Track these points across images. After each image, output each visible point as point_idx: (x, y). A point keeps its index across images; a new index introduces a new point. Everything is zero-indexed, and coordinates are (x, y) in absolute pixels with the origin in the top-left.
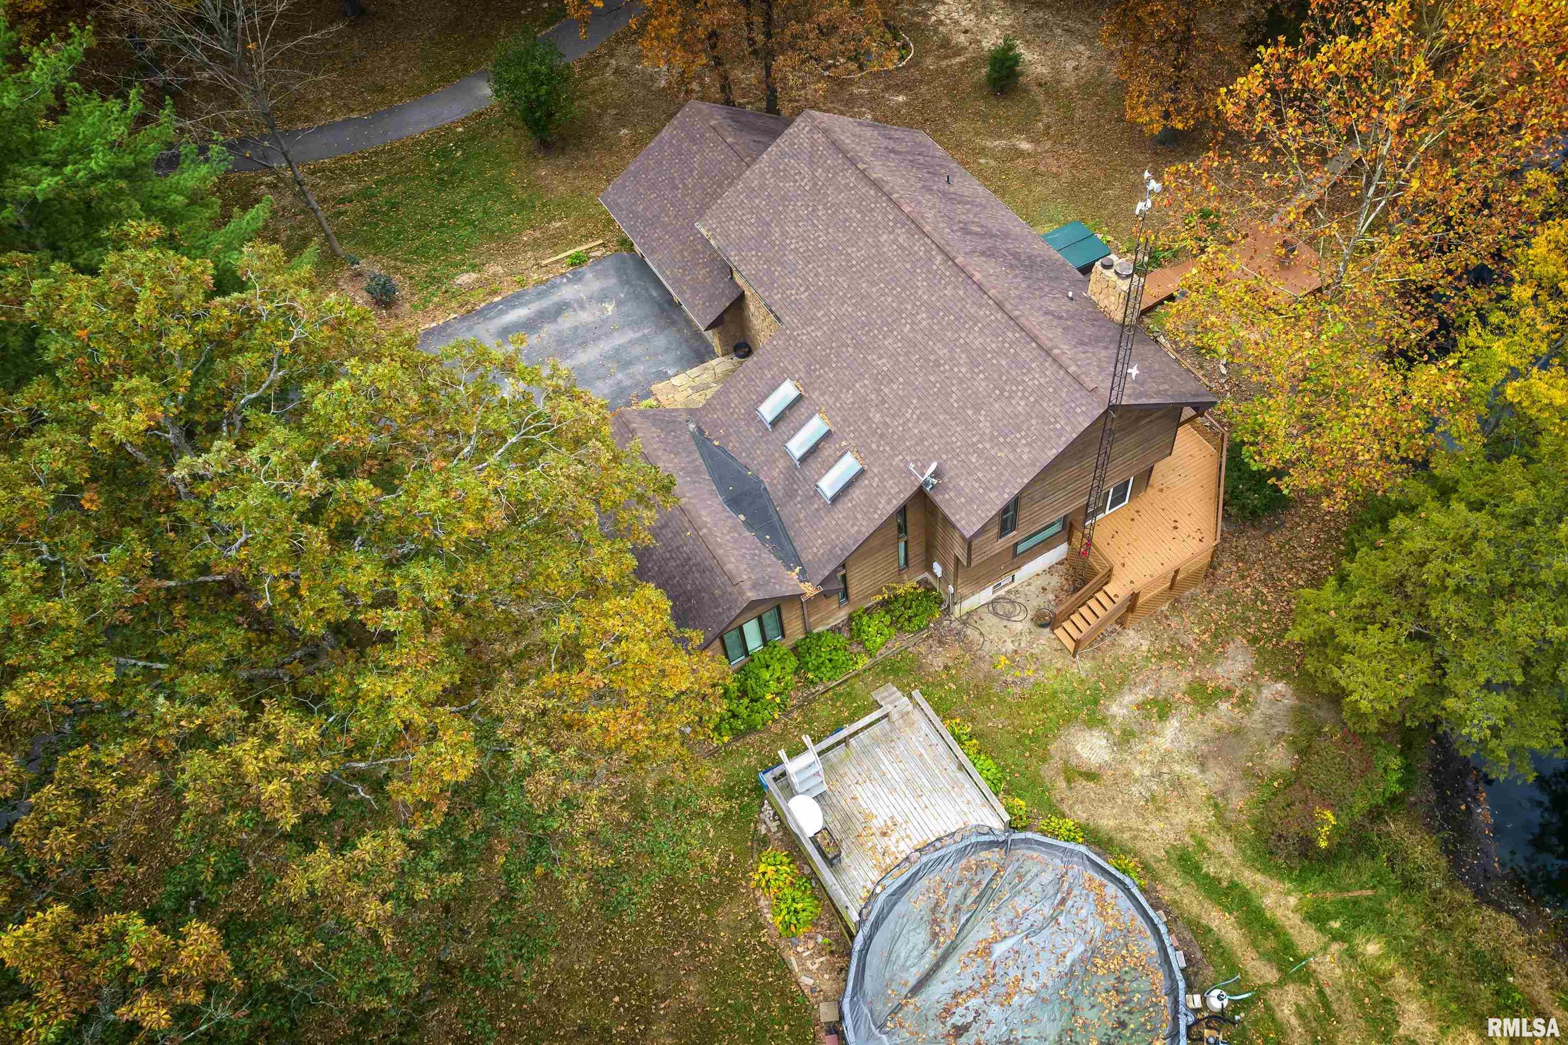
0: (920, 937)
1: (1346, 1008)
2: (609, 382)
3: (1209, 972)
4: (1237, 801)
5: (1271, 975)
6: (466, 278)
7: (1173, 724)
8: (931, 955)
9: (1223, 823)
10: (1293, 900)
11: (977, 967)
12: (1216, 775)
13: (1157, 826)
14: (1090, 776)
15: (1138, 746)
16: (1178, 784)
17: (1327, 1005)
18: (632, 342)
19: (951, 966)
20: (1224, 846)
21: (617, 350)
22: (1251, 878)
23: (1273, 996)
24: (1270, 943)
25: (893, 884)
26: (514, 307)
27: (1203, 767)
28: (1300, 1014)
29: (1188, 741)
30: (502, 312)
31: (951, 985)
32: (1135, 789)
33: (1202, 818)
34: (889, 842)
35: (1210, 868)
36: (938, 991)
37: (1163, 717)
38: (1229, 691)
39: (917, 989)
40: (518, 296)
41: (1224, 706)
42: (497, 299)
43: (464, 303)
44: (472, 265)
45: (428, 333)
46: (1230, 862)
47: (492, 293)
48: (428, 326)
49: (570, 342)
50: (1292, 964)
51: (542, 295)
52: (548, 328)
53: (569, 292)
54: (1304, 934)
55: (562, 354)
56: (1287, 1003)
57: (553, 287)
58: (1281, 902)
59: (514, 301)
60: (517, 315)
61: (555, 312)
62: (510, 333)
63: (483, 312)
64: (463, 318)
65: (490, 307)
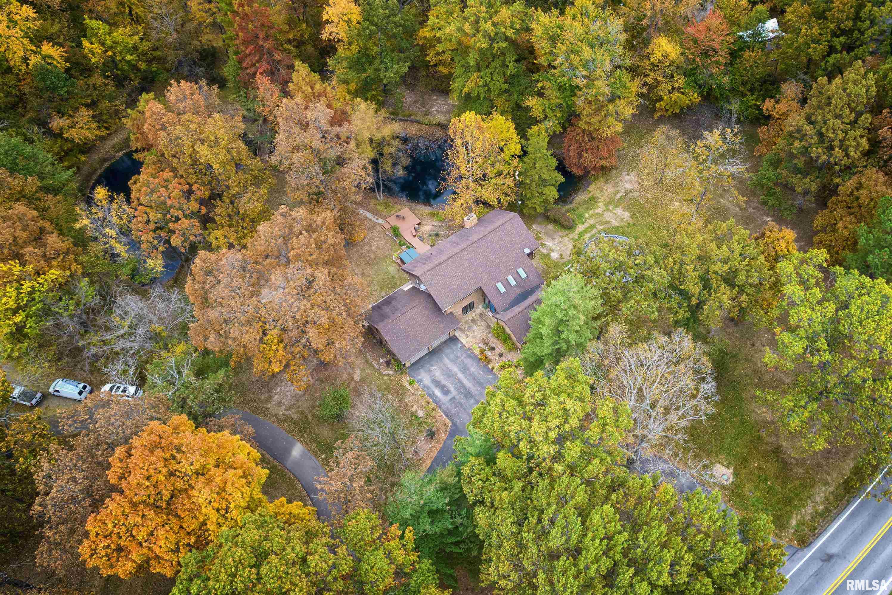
1: (599, 219)
2: (465, 360)
5: (595, 229)
6: (421, 414)
9: (567, 236)
10: (580, 226)
13: (569, 245)
14: (561, 255)
16: (560, 242)
17: (599, 222)
18: (448, 358)
20: (571, 236)
21: (452, 361)
22: (577, 232)
24: (589, 229)
26: (434, 395)
28: (601, 225)
30: (437, 397)
32: (562, 248)
33: (566, 239)
35: (576, 237)
40: (429, 395)
41: (540, 235)
42: (431, 401)
43: (433, 410)
44: (412, 416)
45: (447, 416)
46: (575, 235)
47: (428, 403)
48: (444, 417)
49: (449, 374)
50: (592, 227)
51: (428, 388)
52: (443, 382)
53: (427, 380)
54: (586, 225)
55: (454, 375)
56: (600, 227)
57: (424, 386)
58: (580, 228)
59: (432, 395)
60: (438, 393)
61: (437, 383)
62: (446, 392)
63: (438, 404)
64: (440, 407)
65: (435, 401)
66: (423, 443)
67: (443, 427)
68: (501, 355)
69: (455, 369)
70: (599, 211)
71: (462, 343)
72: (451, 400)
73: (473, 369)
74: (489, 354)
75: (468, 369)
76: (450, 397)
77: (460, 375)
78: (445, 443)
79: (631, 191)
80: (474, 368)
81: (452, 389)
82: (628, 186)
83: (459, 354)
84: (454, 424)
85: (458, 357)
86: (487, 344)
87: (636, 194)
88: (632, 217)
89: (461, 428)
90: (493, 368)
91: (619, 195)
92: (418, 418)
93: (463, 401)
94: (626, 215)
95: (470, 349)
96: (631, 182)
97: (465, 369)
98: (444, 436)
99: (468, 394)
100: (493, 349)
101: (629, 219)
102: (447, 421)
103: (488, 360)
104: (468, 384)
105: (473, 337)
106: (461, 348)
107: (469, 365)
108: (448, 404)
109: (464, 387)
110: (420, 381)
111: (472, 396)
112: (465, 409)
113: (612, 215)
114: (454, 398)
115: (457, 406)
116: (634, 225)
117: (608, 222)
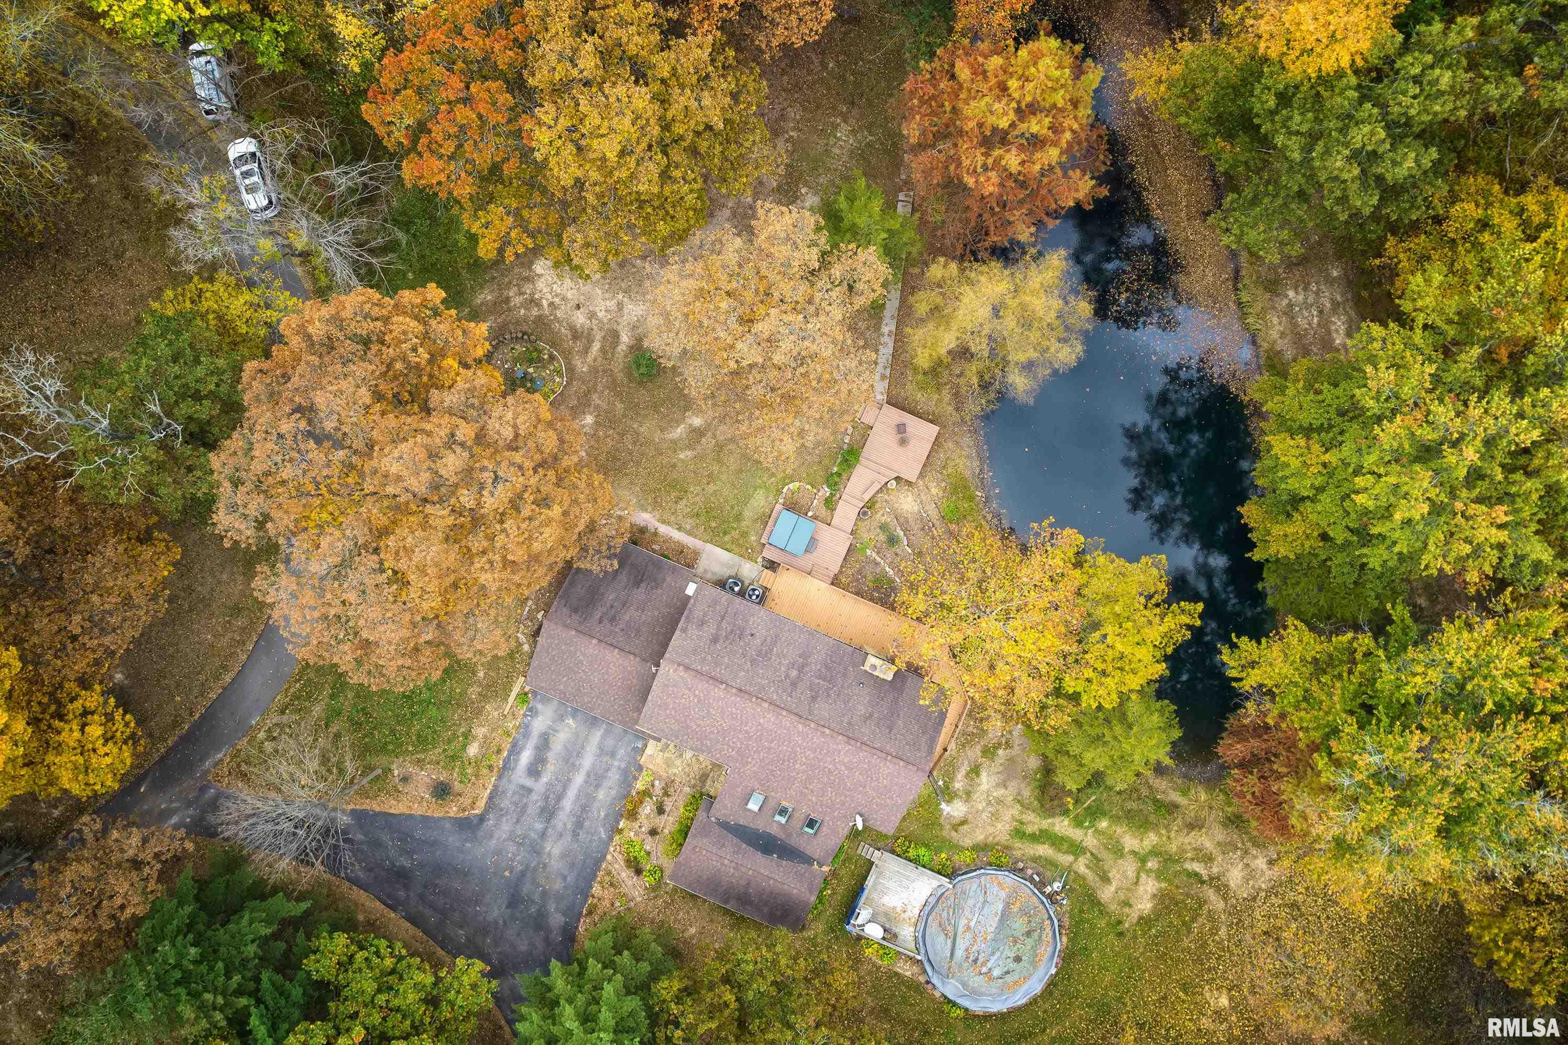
0: (942, 938)
1: (1104, 855)
2: (614, 770)
3: (1048, 874)
4: (1026, 793)
5: (1071, 858)
6: (473, 750)
7: (984, 775)
8: (949, 942)
9: (1025, 807)
10: (1066, 823)
11: (969, 935)
12: (1013, 785)
13: (999, 826)
14: (964, 822)
15: (975, 796)
16: (999, 801)
17: (1096, 858)
18: (603, 737)
19: (959, 941)
20: (1030, 817)
21: (601, 748)
22: (1045, 823)
23: (1075, 867)
24: (1065, 846)
25: (921, 927)
26: (519, 753)
27: (1006, 787)
28: (1088, 867)
29: (994, 779)
30: (517, 761)
31: (963, 948)
32: (984, 816)
33: (1015, 811)
34: (909, 914)
35: (1029, 830)
36: (960, 953)
37: (978, 775)
38: (1000, 744)
39: (952, 954)
40: (514, 745)
41: (1000, 752)
42: (505, 754)
43: (490, 768)
44: (464, 734)
45: (491, 798)
46: (1035, 822)
47: (499, 751)
48: (487, 794)
49: (571, 758)
50: (1076, 849)
51: (526, 735)
52: (551, 756)
53: (539, 725)
54: (1076, 834)
55: (574, 768)
56: (1081, 866)
57: (527, 726)
58: (1062, 826)
59: (515, 749)
60: (526, 757)
61: (544, 743)
62: (534, 771)
63: (507, 767)
64: (500, 777)
65: (507, 761)
66: (428, 780)
67: (467, 802)
68: (653, 832)
69: (587, 762)
70: (1130, 842)
71: (646, 746)
72: (523, 787)
73: (601, 795)
74: (647, 809)
75: (597, 786)
76: (529, 782)
77: (579, 779)
78: (443, 818)
79: (1222, 889)
80: (604, 795)
81: (545, 779)
82: (1235, 877)
83: (621, 752)
84: (482, 818)
85: (613, 754)
86: (666, 794)
87: (1216, 903)
88: (1144, 922)
89: (480, 833)
90: (620, 831)
91: (1197, 867)
92: (464, 747)
93: (532, 810)
94: (1144, 905)
95: (640, 768)
96: (1250, 874)
97: (596, 779)
98: (453, 811)
99: (549, 812)
100: (661, 810)
101: (1135, 916)
102: (482, 804)
103: (633, 815)
104: (568, 803)
105: (669, 764)
106: (635, 749)
107: (606, 784)
108: (512, 787)
109: (560, 798)
110: (533, 712)
111: (548, 821)
112: (518, 821)
113: (1131, 874)
114: (530, 791)
115: (516, 804)
116: (1121, 934)
117: (1106, 879)
